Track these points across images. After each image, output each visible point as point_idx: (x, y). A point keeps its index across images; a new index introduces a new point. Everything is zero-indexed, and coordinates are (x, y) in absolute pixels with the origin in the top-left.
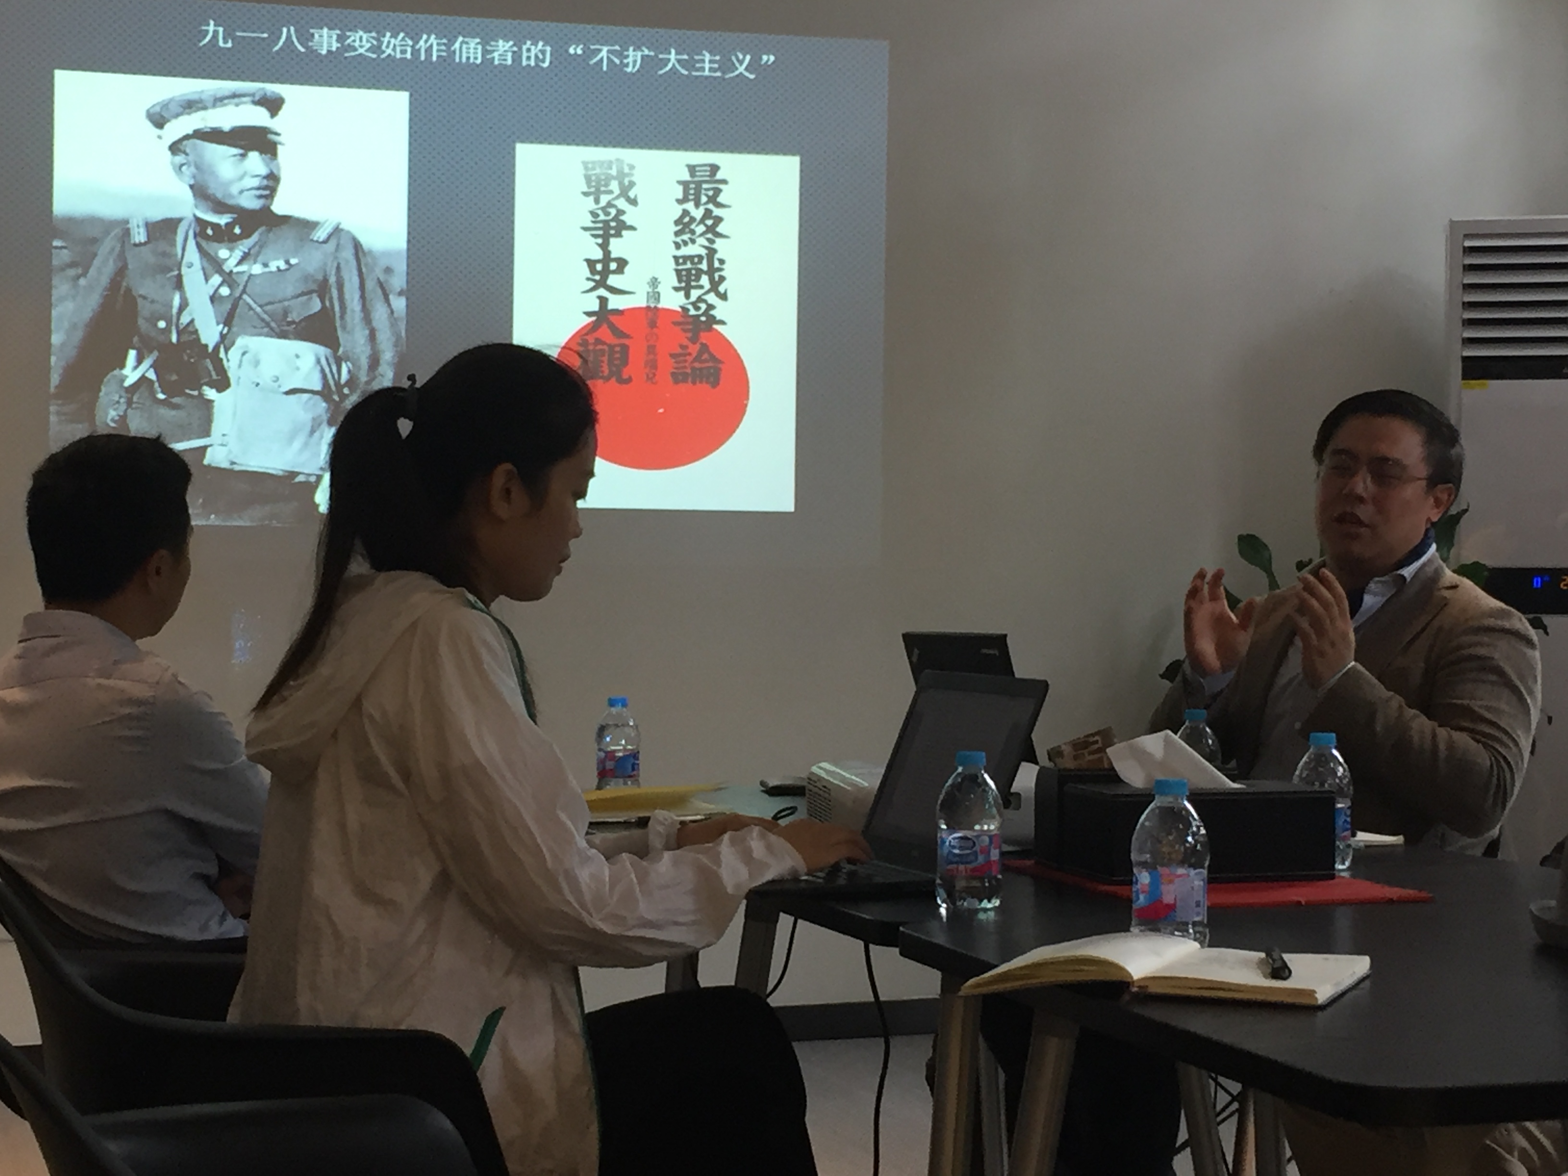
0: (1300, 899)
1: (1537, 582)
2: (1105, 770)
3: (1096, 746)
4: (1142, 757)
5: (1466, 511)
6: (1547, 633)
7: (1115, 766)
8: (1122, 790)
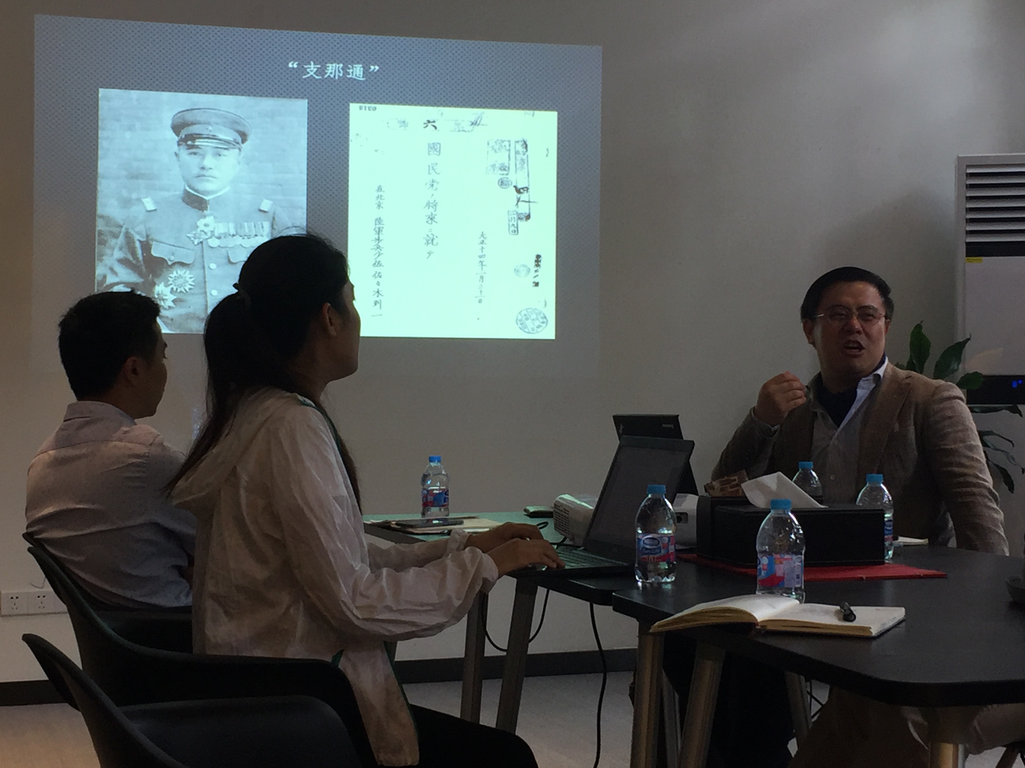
0: (862, 576)
1: (1015, 385)
2: (740, 497)
3: (735, 483)
4: (763, 488)
5: (969, 339)
6: (1021, 415)
7: (747, 495)
8: (751, 510)
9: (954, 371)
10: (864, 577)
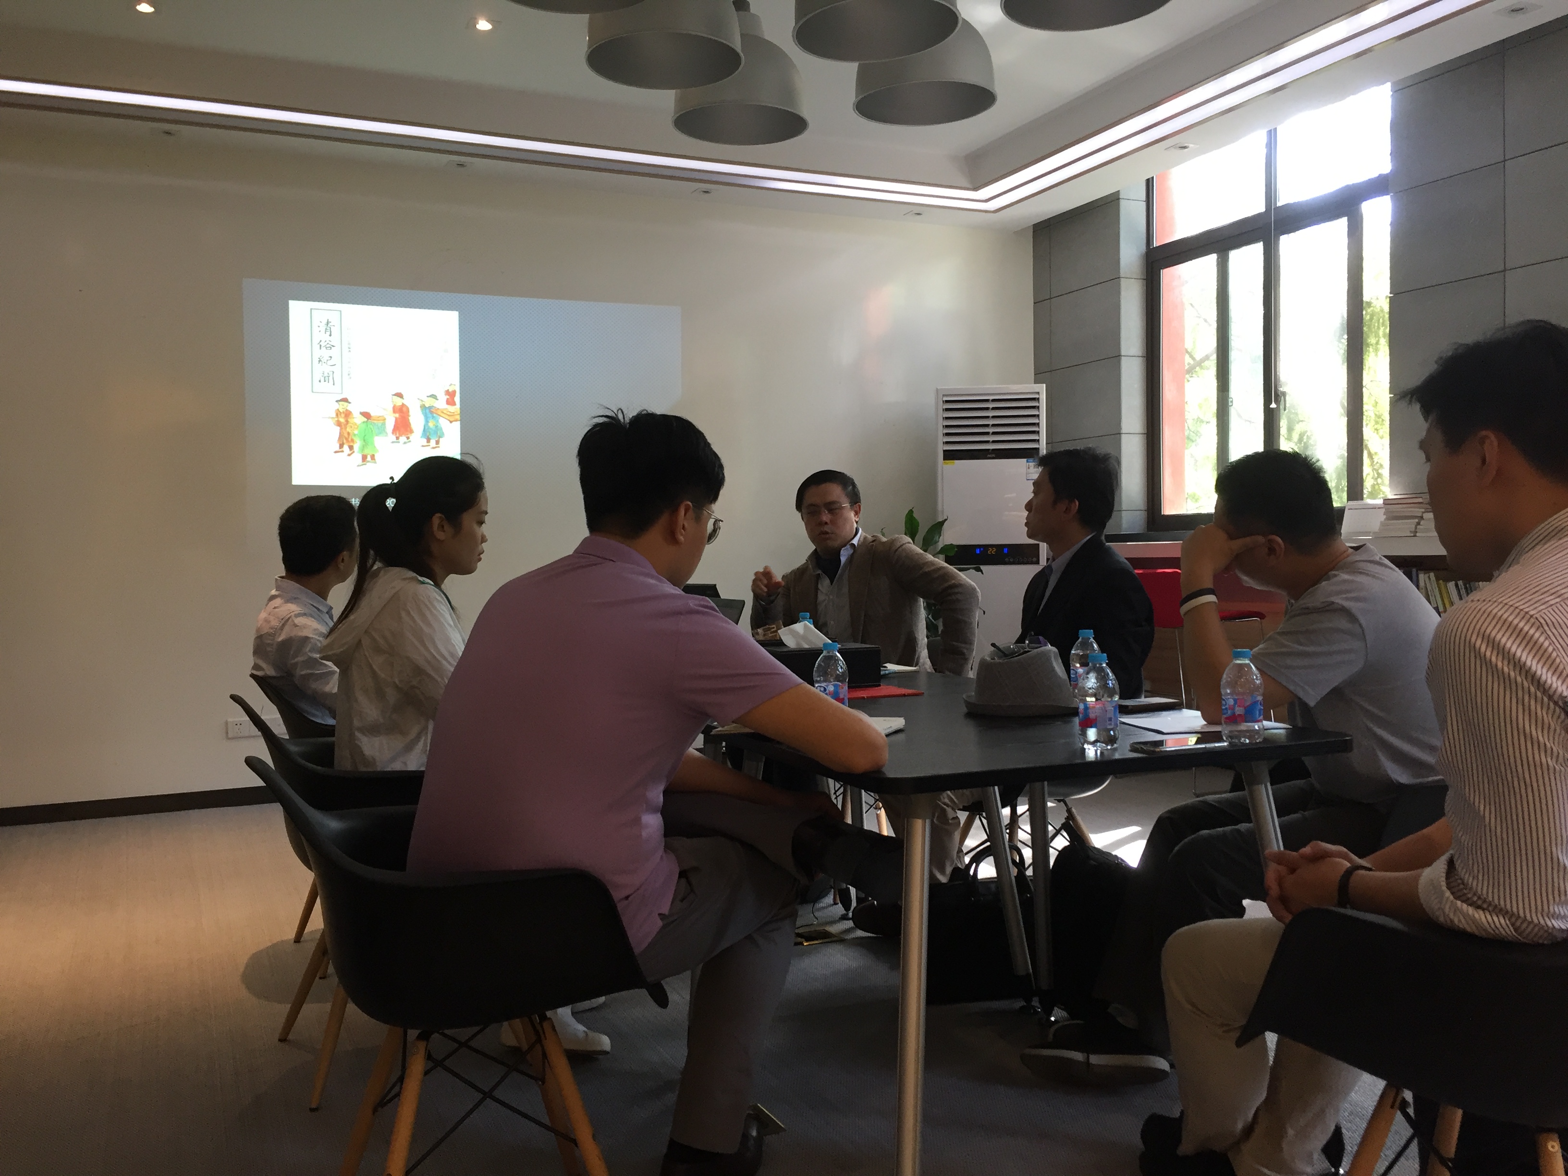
0: (864, 696)
1: (978, 551)
2: (777, 640)
3: (773, 630)
4: (795, 634)
5: (946, 520)
6: (982, 573)
7: (782, 638)
8: (785, 650)
9: (937, 542)
10: (865, 696)
